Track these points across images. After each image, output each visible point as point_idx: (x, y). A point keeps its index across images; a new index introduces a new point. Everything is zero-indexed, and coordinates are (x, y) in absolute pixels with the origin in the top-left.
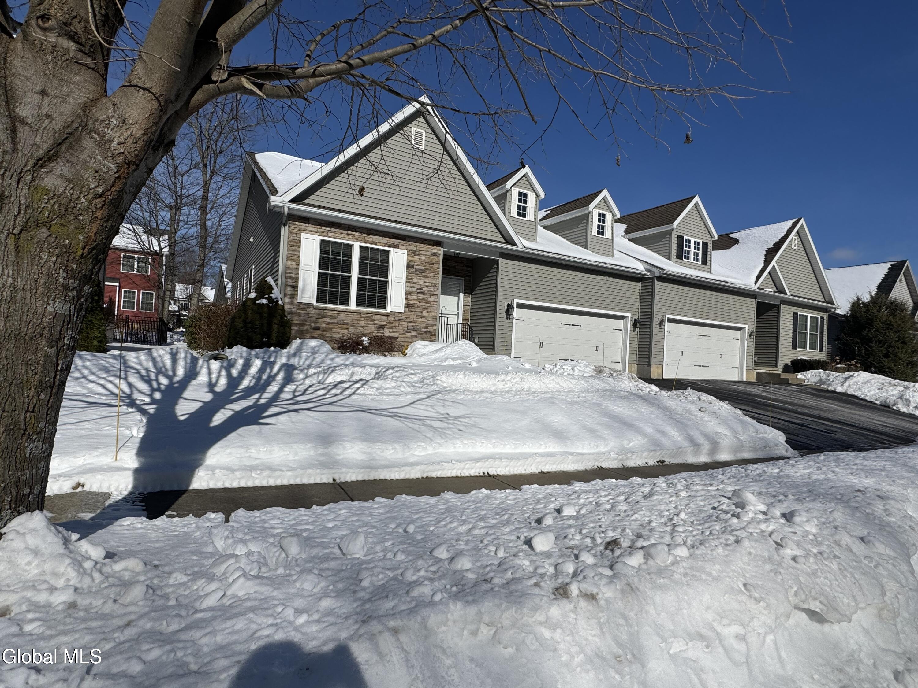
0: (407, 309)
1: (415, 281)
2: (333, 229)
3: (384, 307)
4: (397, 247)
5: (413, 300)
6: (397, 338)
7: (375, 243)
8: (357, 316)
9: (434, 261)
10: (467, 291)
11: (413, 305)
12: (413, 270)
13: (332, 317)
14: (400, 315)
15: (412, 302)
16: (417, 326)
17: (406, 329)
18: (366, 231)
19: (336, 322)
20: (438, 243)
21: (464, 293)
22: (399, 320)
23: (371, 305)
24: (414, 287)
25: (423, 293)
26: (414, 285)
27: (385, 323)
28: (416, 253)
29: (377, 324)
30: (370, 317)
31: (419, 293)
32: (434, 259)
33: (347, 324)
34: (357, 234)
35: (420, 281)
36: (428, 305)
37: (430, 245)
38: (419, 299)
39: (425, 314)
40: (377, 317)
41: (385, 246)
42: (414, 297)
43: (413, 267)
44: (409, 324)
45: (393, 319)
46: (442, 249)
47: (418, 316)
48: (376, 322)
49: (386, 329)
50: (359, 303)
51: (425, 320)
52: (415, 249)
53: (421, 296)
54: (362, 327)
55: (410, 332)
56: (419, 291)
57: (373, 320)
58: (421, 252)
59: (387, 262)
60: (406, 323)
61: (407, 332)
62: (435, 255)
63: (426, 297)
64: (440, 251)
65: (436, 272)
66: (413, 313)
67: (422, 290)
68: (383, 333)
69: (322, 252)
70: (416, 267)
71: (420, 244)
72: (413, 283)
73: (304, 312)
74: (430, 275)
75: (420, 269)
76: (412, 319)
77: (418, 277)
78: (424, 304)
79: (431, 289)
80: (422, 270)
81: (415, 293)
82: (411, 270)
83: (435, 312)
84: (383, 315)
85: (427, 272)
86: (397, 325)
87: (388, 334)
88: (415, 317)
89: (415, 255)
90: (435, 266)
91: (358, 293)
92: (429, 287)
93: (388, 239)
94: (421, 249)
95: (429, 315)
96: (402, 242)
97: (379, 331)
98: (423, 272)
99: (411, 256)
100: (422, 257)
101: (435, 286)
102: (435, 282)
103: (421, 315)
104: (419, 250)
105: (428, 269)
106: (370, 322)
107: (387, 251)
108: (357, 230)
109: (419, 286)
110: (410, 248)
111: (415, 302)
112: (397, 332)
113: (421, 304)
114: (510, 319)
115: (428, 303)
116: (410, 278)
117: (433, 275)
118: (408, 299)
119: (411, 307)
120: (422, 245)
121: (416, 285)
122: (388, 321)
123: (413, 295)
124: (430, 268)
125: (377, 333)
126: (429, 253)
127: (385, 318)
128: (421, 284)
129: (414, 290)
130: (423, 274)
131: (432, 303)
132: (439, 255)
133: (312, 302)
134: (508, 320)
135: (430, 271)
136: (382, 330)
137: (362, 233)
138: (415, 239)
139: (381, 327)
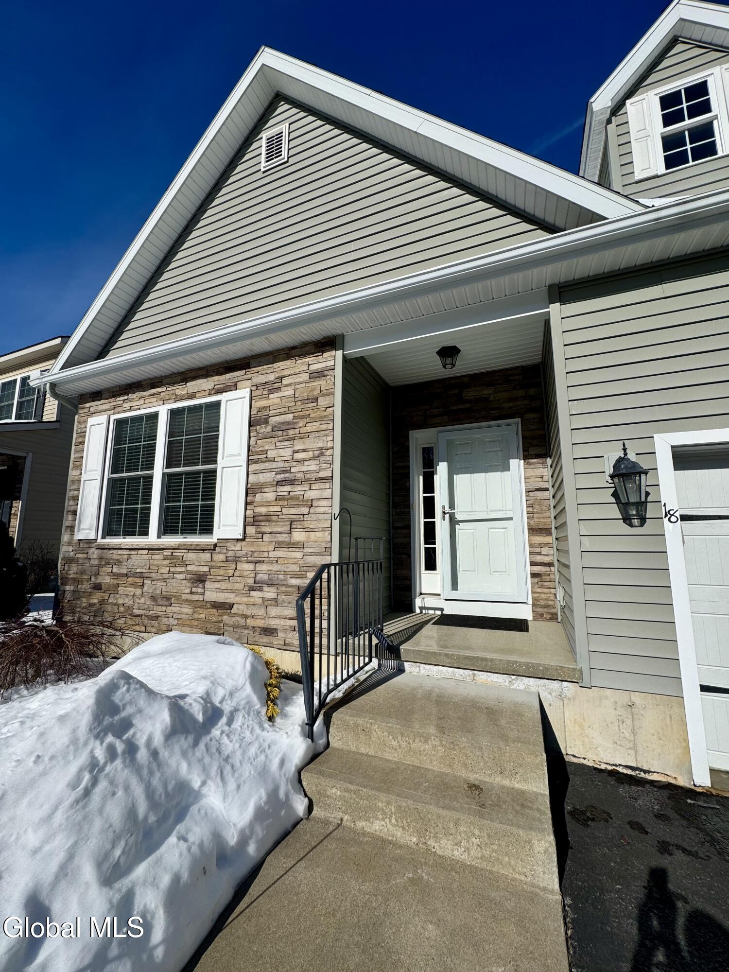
0: (251, 530)
1: (271, 454)
2: (131, 396)
3: (207, 528)
4: (235, 387)
5: (268, 504)
6: (231, 606)
7: (192, 396)
8: (158, 557)
9: (317, 392)
10: (532, 451)
11: (268, 518)
12: (264, 429)
13: (119, 563)
14: (238, 546)
15: (263, 510)
16: (277, 572)
17: (251, 581)
18: (178, 378)
19: (124, 571)
20: (328, 343)
21: (525, 458)
22: (236, 560)
23: (189, 529)
24: (270, 470)
25: (292, 482)
26: (267, 465)
27: (206, 569)
28: (273, 387)
29: (190, 573)
30: (177, 558)
31: (279, 483)
32: (322, 383)
33: (141, 576)
34: (164, 389)
35: (281, 452)
36: (305, 510)
37: (305, 355)
38: (283, 498)
39: (298, 536)
40: (191, 556)
41: (210, 394)
42: (270, 496)
43: (266, 422)
44: (259, 567)
45: (222, 557)
46: (339, 354)
47: (279, 545)
48: (190, 568)
49: (208, 585)
50: (166, 528)
51: (299, 555)
52: (271, 377)
53: (284, 490)
54: (164, 580)
55: (261, 590)
56: (280, 477)
57: (184, 563)
58: (285, 381)
59: (217, 428)
60: (251, 567)
61: (252, 589)
62: (319, 374)
63: (299, 490)
64: (334, 359)
65: (325, 416)
66: (266, 538)
67: (287, 475)
68: (203, 594)
69: (118, 440)
70: (273, 420)
71: (281, 363)
72: (267, 460)
73: (85, 556)
74: (308, 429)
75: (283, 423)
76: (266, 554)
77: (278, 444)
78: (293, 511)
79: (312, 466)
80: (288, 423)
81: (272, 485)
82: (262, 431)
83: (323, 530)
84: (204, 550)
85: (301, 425)
86: (231, 572)
87: (212, 595)
88: (271, 548)
89: (271, 392)
90: (323, 402)
91: (167, 507)
92: (306, 463)
93: (216, 378)
94: (286, 373)
95: (309, 537)
96: (242, 372)
97: (194, 590)
98: (291, 426)
99: (262, 397)
100: (288, 392)
101: (322, 454)
102: (320, 445)
103: (288, 540)
104: (282, 378)
105: (303, 417)
106: (179, 569)
107: (217, 404)
108: (165, 381)
109: (281, 465)
110: (259, 379)
111: (272, 509)
112: (232, 591)
113: (285, 511)
114: (643, 520)
115: (304, 506)
116: (261, 449)
117: (314, 429)
118: (255, 504)
119: (263, 523)
120: (288, 362)
121: (274, 465)
122: (213, 564)
123: (267, 490)
124: (308, 413)
125: (191, 593)
126: (305, 377)
127: (206, 556)
128: (286, 458)
129: (269, 477)
130: (291, 432)
131: (315, 503)
132: (330, 373)
133: (92, 537)
134: (631, 525)
135: (308, 420)
136: (201, 585)
137: (173, 384)
138: (271, 357)
139: (200, 579)
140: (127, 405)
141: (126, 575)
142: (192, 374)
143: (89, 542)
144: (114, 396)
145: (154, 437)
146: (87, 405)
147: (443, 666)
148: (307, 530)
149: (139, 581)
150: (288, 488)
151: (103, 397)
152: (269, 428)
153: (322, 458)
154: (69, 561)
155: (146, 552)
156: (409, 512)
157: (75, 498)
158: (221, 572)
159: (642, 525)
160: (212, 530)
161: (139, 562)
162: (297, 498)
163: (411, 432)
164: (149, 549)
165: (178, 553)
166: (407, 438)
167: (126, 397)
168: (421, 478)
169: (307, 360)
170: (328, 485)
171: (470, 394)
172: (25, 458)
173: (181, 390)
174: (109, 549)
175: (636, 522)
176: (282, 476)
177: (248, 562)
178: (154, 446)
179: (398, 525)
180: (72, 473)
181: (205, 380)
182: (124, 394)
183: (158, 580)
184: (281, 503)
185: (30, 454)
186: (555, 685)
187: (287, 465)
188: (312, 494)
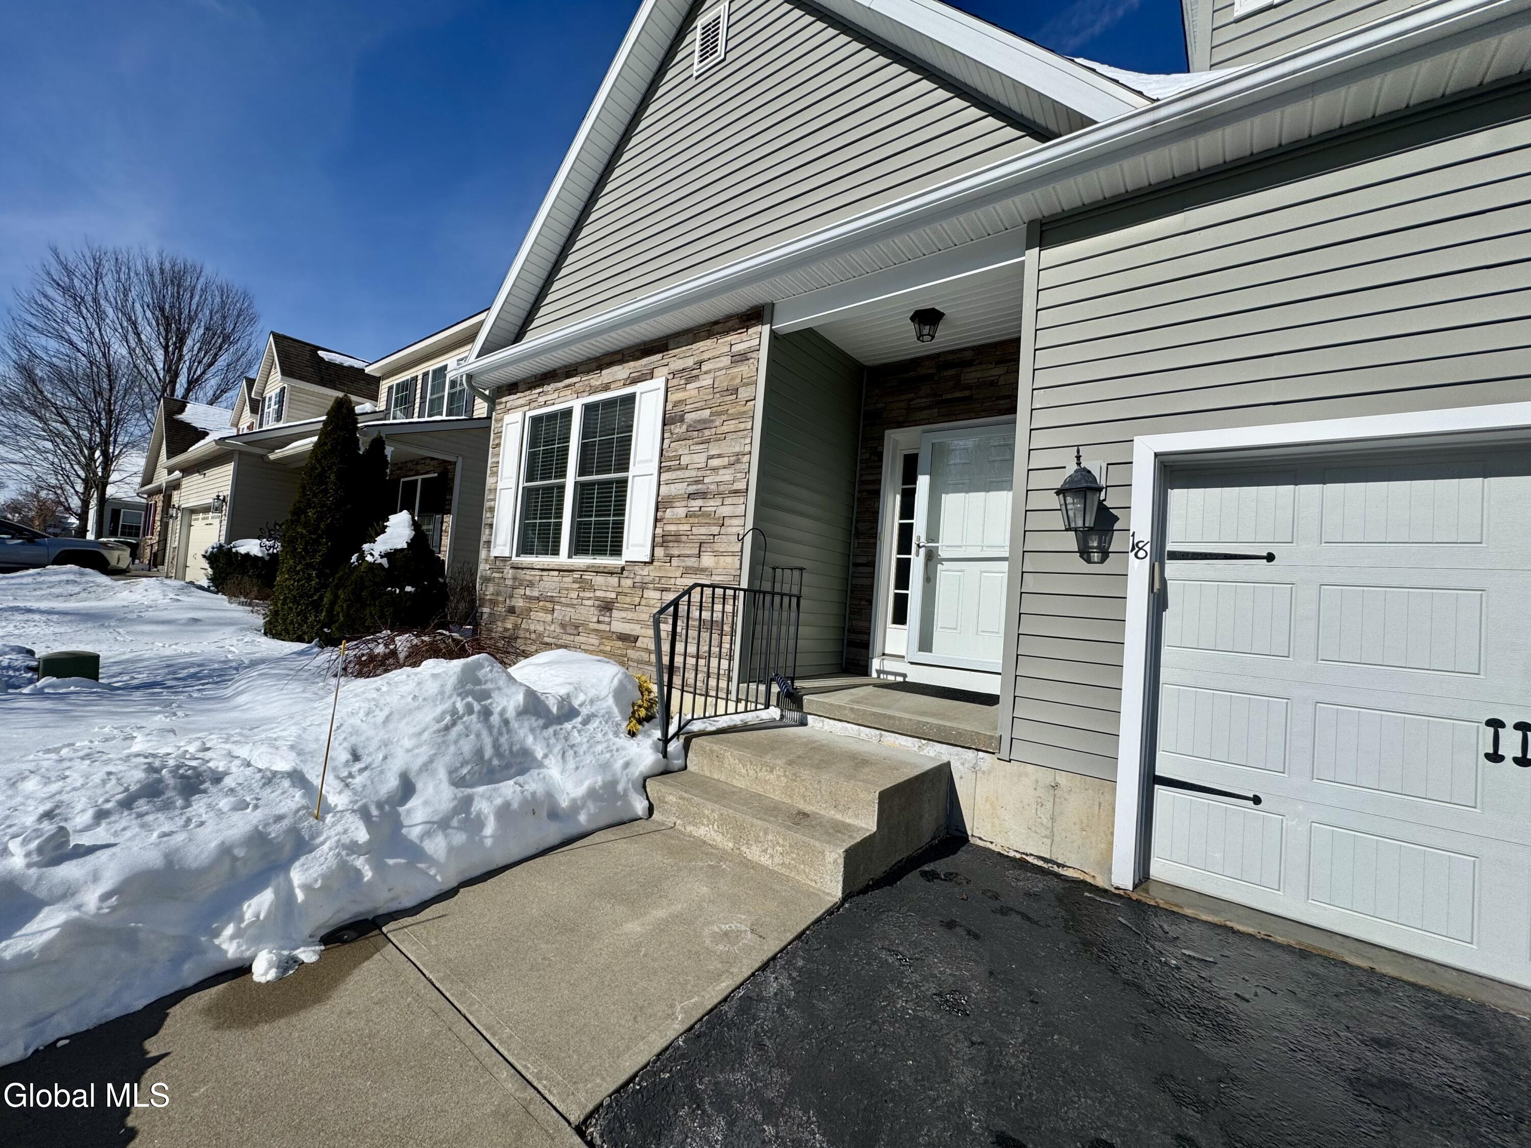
0: (659, 552)
1: (684, 460)
2: (545, 388)
3: (617, 551)
4: (650, 375)
5: (678, 521)
6: (636, 639)
7: (606, 388)
8: (568, 580)
9: (737, 381)
11: (677, 537)
12: (679, 429)
13: (531, 584)
14: (646, 571)
15: (672, 528)
18: (594, 365)
19: (536, 594)
20: (755, 316)
22: (643, 586)
23: (599, 551)
24: (682, 480)
25: (703, 495)
26: (680, 474)
27: (613, 595)
28: (689, 375)
29: (597, 599)
30: (586, 581)
31: (690, 496)
32: (744, 369)
33: (551, 600)
34: (578, 379)
35: (695, 458)
36: (715, 530)
37: (727, 332)
38: (694, 515)
39: (707, 560)
40: (599, 580)
41: (625, 385)
42: (681, 511)
43: (682, 420)
45: (629, 582)
46: (766, 329)
47: (687, 571)
48: (598, 593)
49: (615, 613)
50: (578, 548)
52: (690, 362)
53: (695, 504)
54: (572, 606)
56: (692, 489)
57: (593, 588)
58: (704, 367)
59: (630, 428)
60: (657, 595)
62: (741, 358)
63: (711, 505)
64: (760, 337)
65: (744, 413)
66: (675, 562)
67: (699, 486)
68: (609, 623)
69: (533, 443)
70: (689, 417)
71: (701, 343)
72: (680, 468)
73: (500, 575)
74: (725, 428)
75: (699, 421)
76: (673, 581)
77: (692, 448)
78: (703, 530)
79: (726, 476)
80: (704, 421)
81: (683, 499)
82: (676, 431)
83: (733, 554)
84: (612, 574)
85: (717, 423)
86: (637, 600)
87: (618, 627)
88: (678, 574)
89: (689, 381)
90: (744, 394)
91: (580, 523)
92: (721, 472)
93: (632, 364)
94: (706, 356)
95: (717, 563)
96: (658, 356)
97: (601, 618)
98: (707, 425)
99: (678, 388)
100: (706, 381)
101: (738, 461)
102: (737, 449)
103: (696, 565)
104: (700, 363)
105: (720, 414)
106: (587, 594)
107: (631, 398)
108: (579, 369)
109: (694, 473)
110: (677, 365)
111: (682, 527)
112: (638, 622)
113: (695, 530)
114: (1105, 555)
115: (715, 524)
116: (674, 454)
117: (732, 428)
118: (665, 521)
119: (671, 544)
120: (708, 342)
121: (687, 474)
122: (620, 590)
123: (677, 504)
124: (726, 407)
125: (599, 622)
126: (726, 361)
127: (614, 580)
128: (699, 466)
129: (680, 489)
130: (707, 432)
131: (727, 522)
132: (754, 355)
133: (507, 555)
134: (1089, 561)
135: (724, 417)
136: (608, 614)
137: (588, 372)
138: (691, 335)
139: (607, 607)
140: (542, 399)
141: (538, 599)
142: (607, 360)
143: (505, 559)
144: (530, 389)
145: (567, 439)
146: (504, 399)
147: (848, 722)
148: (717, 554)
149: (549, 605)
150: (699, 503)
151: (520, 389)
152: (684, 427)
153: (738, 466)
154: (487, 580)
155: (556, 573)
156: (875, 544)
157: (492, 510)
158: (628, 600)
159: (1102, 561)
160: (621, 551)
161: (550, 583)
162: (707, 515)
163: (887, 432)
164: (560, 571)
165: (587, 576)
166: (881, 439)
167: (541, 390)
168: (898, 497)
169: (729, 338)
170: (742, 500)
171: (972, 376)
172: (455, 463)
173: (596, 379)
174: (523, 569)
175: (1096, 557)
176: (694, 487)
177: (656, 589)
178: (566, 449)
179: (861, 560)
180: (490, 481)
181: (620, 367)
182: (539, 386)
183: (567, 605)
184: (691, 520)
185: (460, 459)
186: (970, 754)
187: (700, 474)
188: (725, 511)
